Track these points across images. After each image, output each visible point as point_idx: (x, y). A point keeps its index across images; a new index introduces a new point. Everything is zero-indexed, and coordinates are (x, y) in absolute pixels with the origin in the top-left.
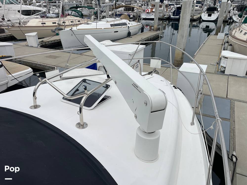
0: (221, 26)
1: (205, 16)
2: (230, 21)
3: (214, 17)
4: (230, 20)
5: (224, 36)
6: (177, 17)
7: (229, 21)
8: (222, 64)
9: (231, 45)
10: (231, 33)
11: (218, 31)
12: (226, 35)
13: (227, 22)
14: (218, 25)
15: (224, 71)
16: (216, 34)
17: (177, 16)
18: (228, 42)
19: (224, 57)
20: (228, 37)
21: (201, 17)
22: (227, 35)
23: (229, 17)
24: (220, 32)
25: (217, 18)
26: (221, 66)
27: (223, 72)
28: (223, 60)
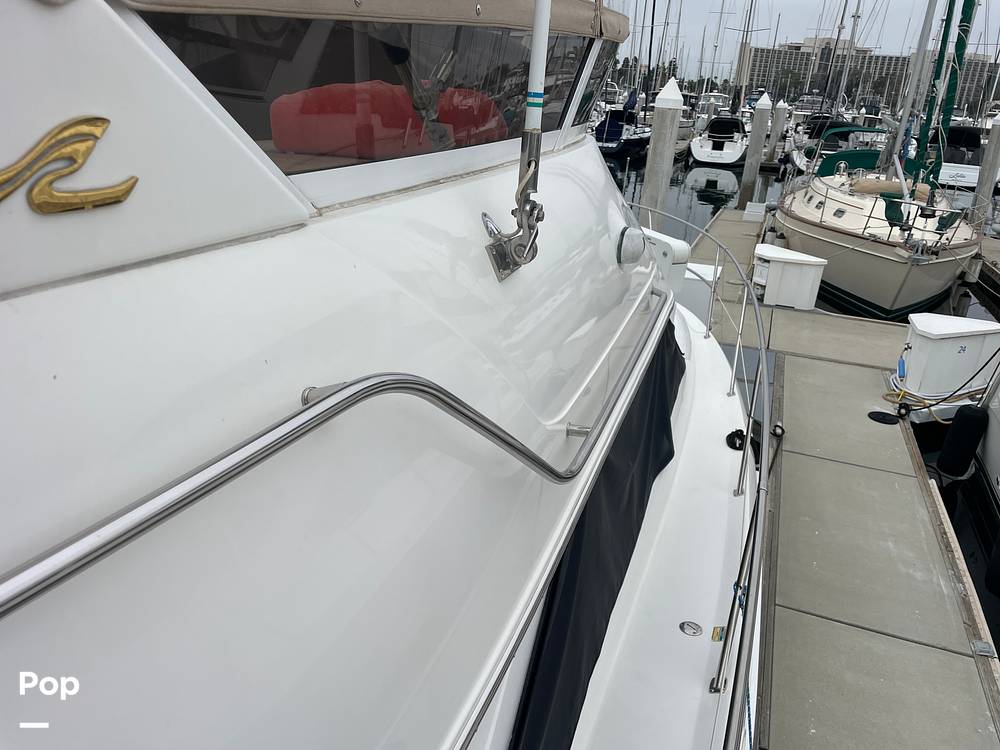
0: (754, 183)
1: (702, 149)
2: (786, 169)
3: (731, 152)
4: (785, 164)
5: (764, 213)
6: (610, 145)
7: (782, 170)
8: (756, 279)
9: (782, 236)
10: (783, 202)
11: (746, 196)
12: (770, 209)
13: (775, 170)
14: (745, 178)
15: (763, 295)
16: (742, 207)
17: (612, 141)
18: (772, 230)
19: (760, 259)
20: (774, 215)
21: (689, 148)
22: (774, 210)
23: (780, 155)
24: (751, 201)
25: (743, 158)
26: (755, 283)
27: (761, 299)
28: (759, 268)
